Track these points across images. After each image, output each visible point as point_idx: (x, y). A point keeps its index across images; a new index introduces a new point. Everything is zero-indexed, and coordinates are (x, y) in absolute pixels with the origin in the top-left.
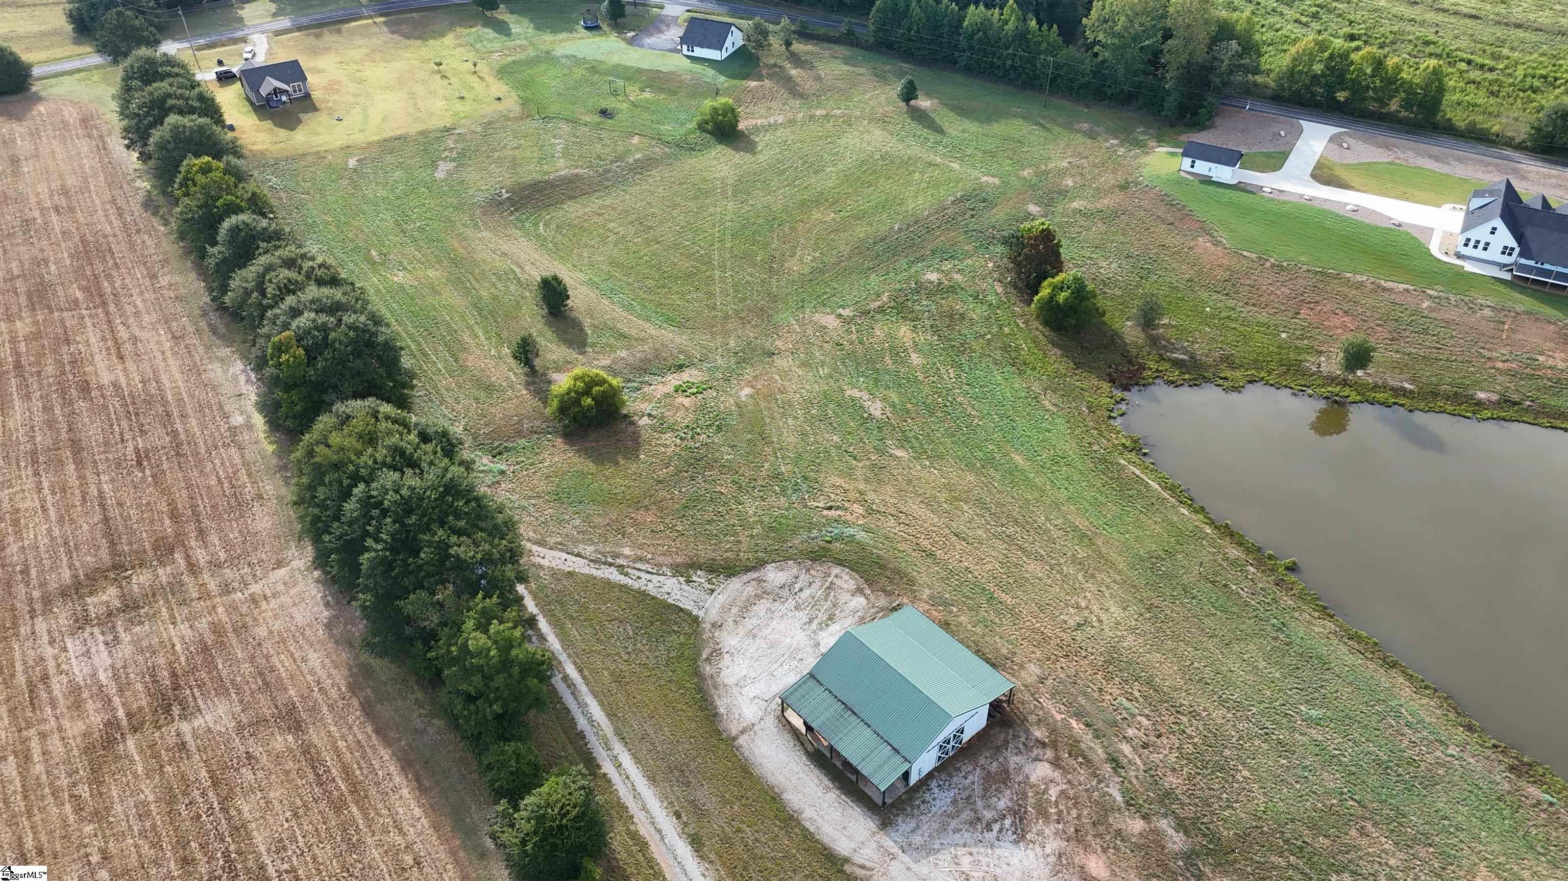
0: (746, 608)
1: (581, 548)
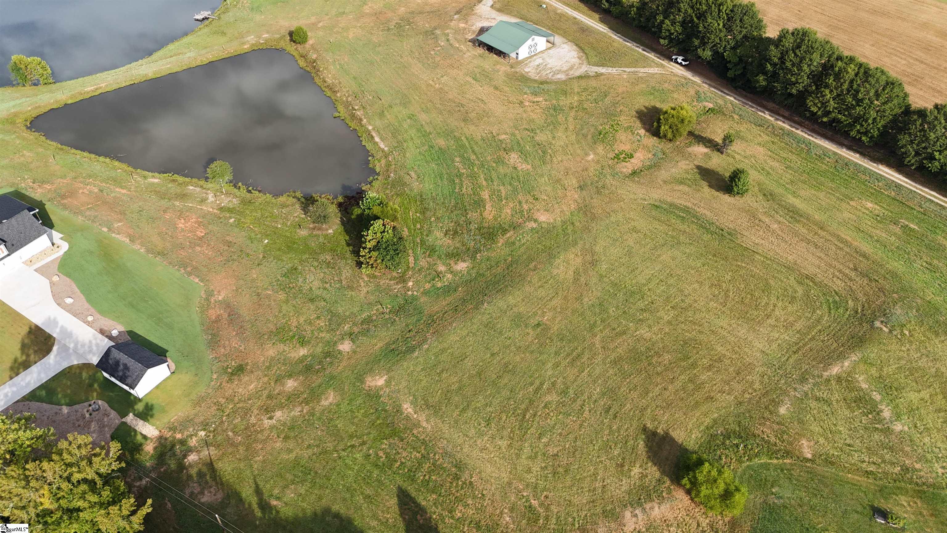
0: (571, 68)
1: (645, 75)
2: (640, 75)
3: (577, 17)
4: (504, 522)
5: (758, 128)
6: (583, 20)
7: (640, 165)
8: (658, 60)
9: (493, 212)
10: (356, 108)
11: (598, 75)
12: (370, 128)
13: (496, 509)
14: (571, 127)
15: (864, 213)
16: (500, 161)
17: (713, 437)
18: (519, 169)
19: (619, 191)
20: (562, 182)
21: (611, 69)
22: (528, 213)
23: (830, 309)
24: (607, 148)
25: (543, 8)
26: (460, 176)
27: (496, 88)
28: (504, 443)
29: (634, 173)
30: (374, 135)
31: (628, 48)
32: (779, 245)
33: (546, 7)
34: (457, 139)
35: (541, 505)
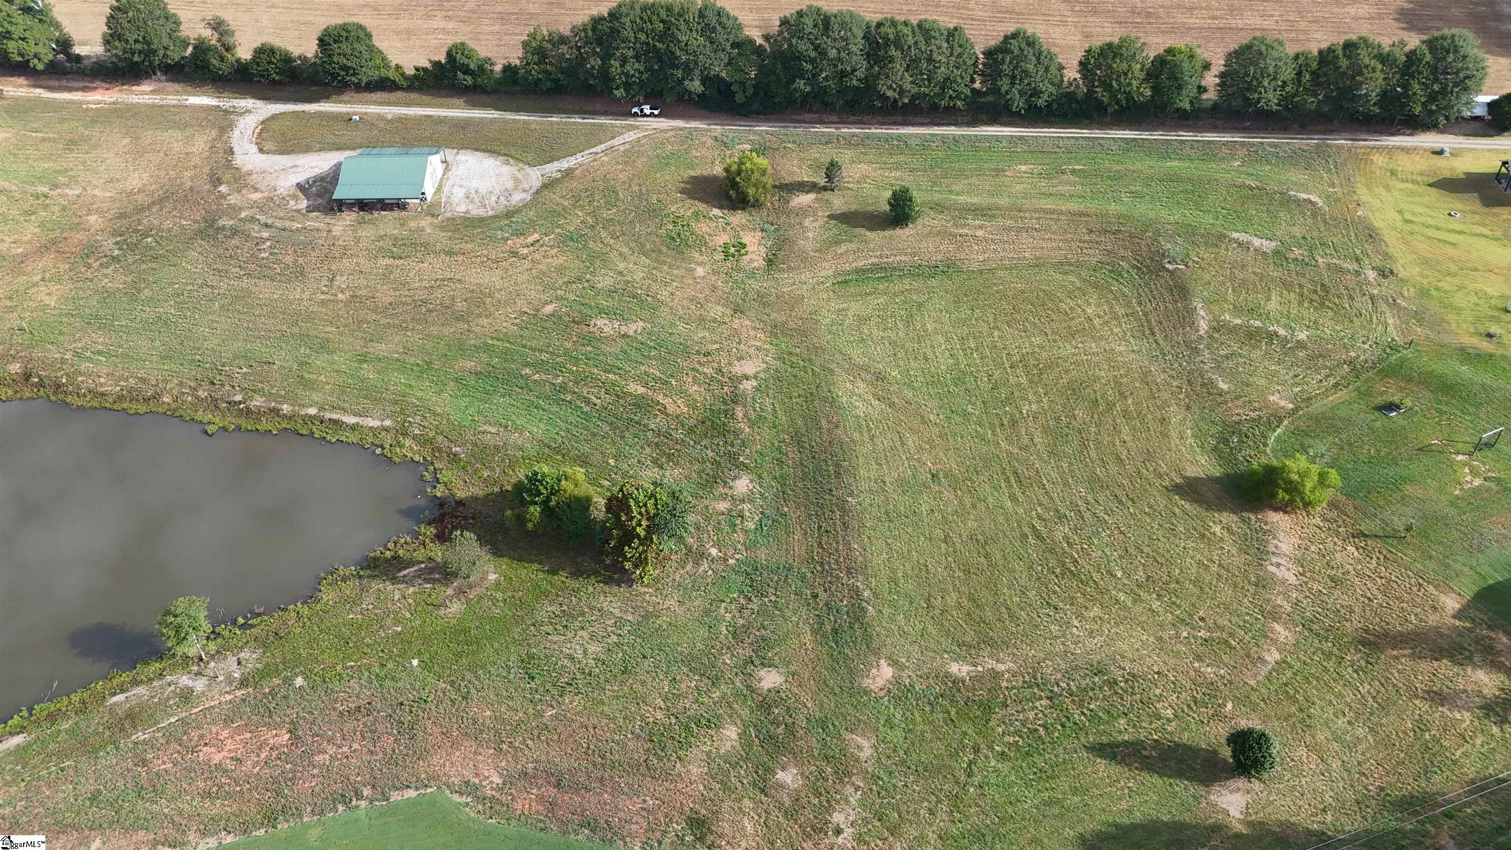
0: (517, 180)
1: (627, 146)
2: (622, 148)
3: (430, 113)
4: (1212, 675)
5: (830, 146)
6: (445, 114)
7: (763, 250)
8: (619, 122)
9: (679, 402)
10: (238, 398)
11: (568, 173)
12: (312, 411)
13: (1188, 672)
14: (625, 250)
15: (1028, 177)
16: (590, 339)
17: (1215, 449)
18: (631, 333)
19: (784, 290)
20: (709, 318)
21: (572, 158)
22: (723, 376)
23: (1117, 280)
24: (703, 249)
25: (356, 121)
26: (563, 388)
27: (449, 253)
28: (1096, 611)
29: (770, 262)
30: (334, 416)
31: (558, 123)
32: (1004, 250)
33: (360, 118)
34: (487, 348)
35: (1209, 630)
